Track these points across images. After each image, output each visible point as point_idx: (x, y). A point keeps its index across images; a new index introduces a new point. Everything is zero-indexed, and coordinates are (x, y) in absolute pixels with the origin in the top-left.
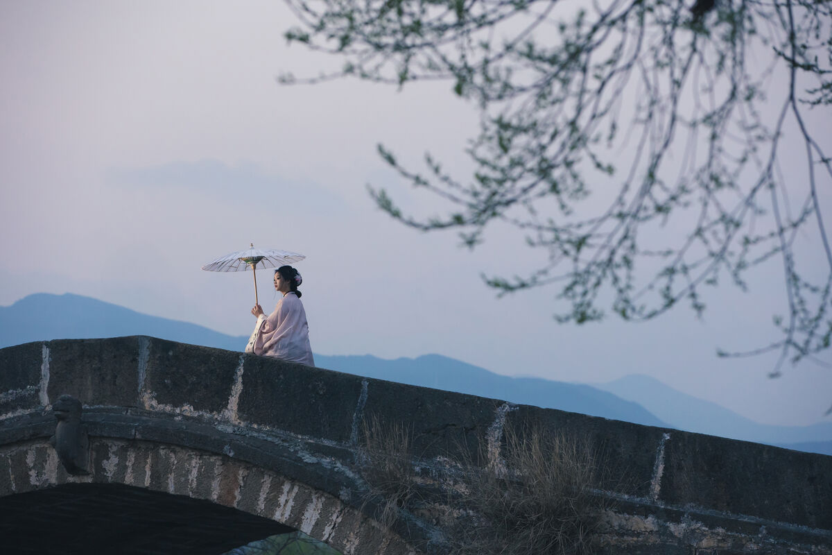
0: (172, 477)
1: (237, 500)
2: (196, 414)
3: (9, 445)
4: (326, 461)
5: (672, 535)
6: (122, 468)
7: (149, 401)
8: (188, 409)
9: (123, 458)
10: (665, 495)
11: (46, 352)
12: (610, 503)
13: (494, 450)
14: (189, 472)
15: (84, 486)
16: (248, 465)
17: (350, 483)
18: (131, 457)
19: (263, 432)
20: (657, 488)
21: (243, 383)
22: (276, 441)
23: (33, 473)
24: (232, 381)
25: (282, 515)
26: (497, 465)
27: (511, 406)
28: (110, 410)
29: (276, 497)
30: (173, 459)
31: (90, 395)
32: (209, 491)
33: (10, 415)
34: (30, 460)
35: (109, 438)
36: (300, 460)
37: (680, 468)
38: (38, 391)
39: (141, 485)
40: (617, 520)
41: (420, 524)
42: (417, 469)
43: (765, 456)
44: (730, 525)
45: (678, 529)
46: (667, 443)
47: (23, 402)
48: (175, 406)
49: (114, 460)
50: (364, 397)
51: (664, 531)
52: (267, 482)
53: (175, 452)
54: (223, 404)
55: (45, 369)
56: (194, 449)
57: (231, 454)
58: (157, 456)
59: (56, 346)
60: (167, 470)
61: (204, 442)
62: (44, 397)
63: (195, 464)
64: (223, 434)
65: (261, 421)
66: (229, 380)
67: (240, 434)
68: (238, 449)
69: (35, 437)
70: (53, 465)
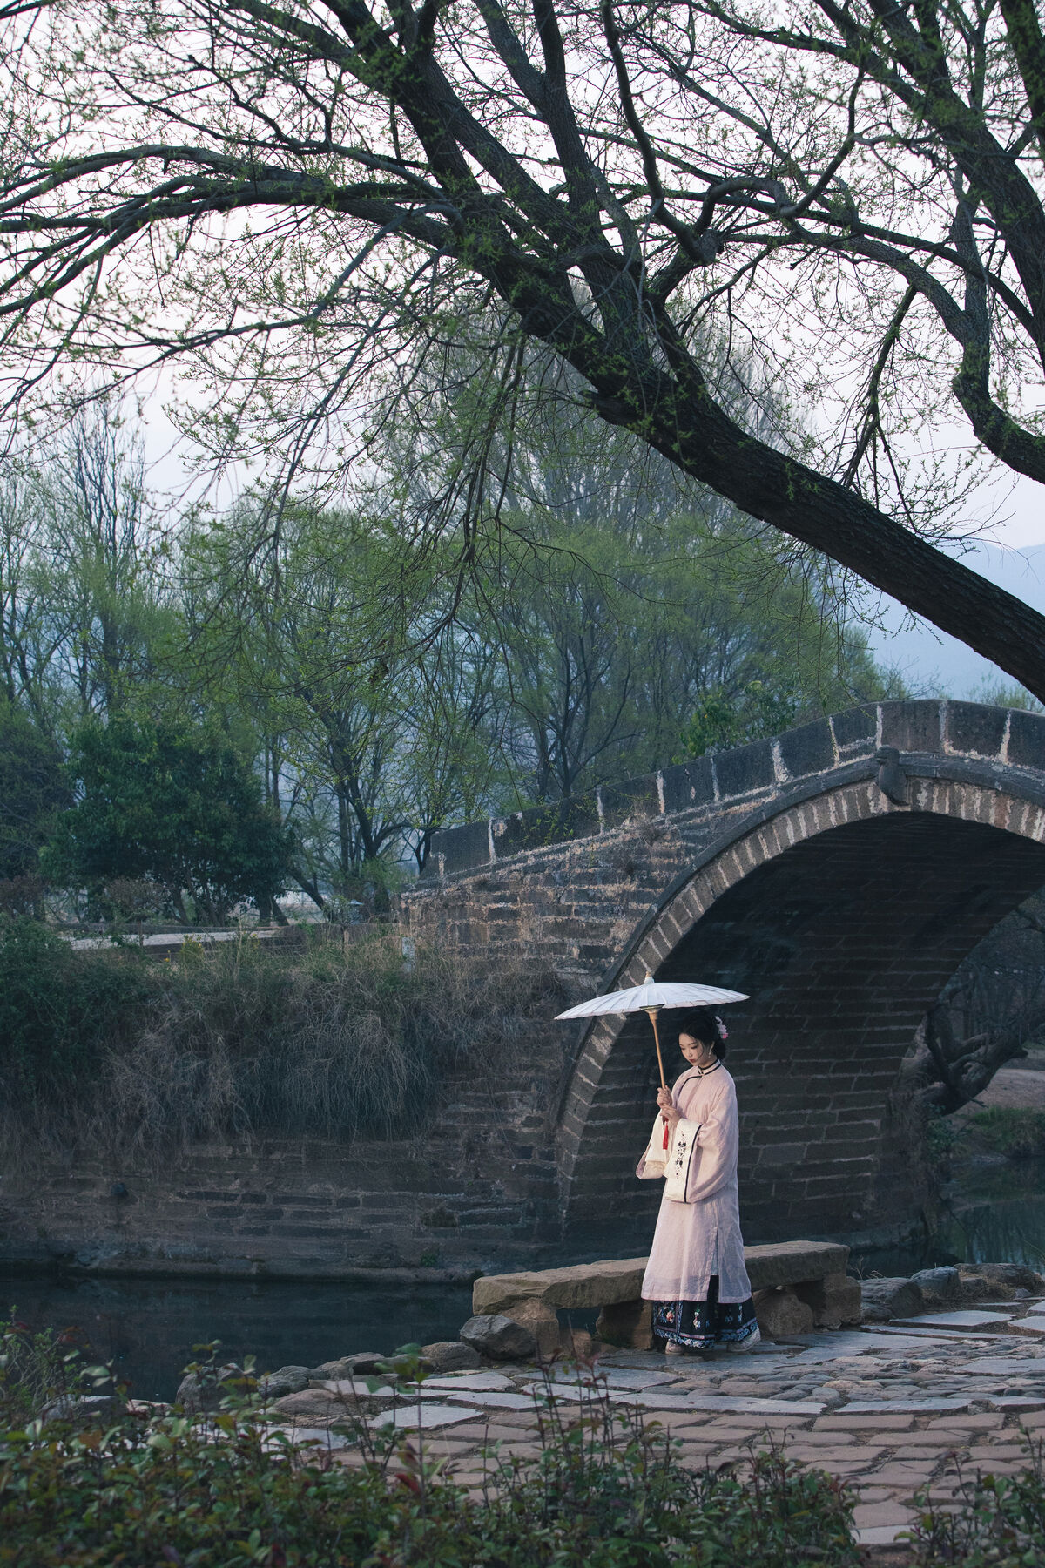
0: (963, 806)
1: (1007, 824)
2: (979, 758)
3: (855, 783)
6: (930, 800)
7: (948, 748)
8: (974, 754)
9: (931, 792)
11: (879, 711)
14: (974, 802)
15: (905, 814)
16: (1013, 798)
18: (936, 790)
19: (1025, 771)
21: (1012, 733)
22: (1032, 777)
23: (872, 804)
24: (1001, 731)
25: (1038, 834)
28: (921, 755)
29: (1033, 821)
30: (964, 793)
31: (909, 743)
32: (988, 817)
33: (858, 759)
34: (870, 794)
35: (920, 777)
38: (875, 741)
39: (943, 813)
47: (865, 749)
48: (965, 751)
49: (925, 793)
52: (1027, 809)
53: (965, 787)
54: (995, 750)
55: (879, 725)
56: (977, 785)
57: (1001, 788)
58: (953, 791)
60: (960, 801)
61: (982, 780)
62: (879, 745)
63: (978, 796)
64: (995, 773)
65: (1023, 762)
66: (1000, 730)
67: (1007, 772)
68: (1005, 784)
69: (871, 777)
70: (883, 798)
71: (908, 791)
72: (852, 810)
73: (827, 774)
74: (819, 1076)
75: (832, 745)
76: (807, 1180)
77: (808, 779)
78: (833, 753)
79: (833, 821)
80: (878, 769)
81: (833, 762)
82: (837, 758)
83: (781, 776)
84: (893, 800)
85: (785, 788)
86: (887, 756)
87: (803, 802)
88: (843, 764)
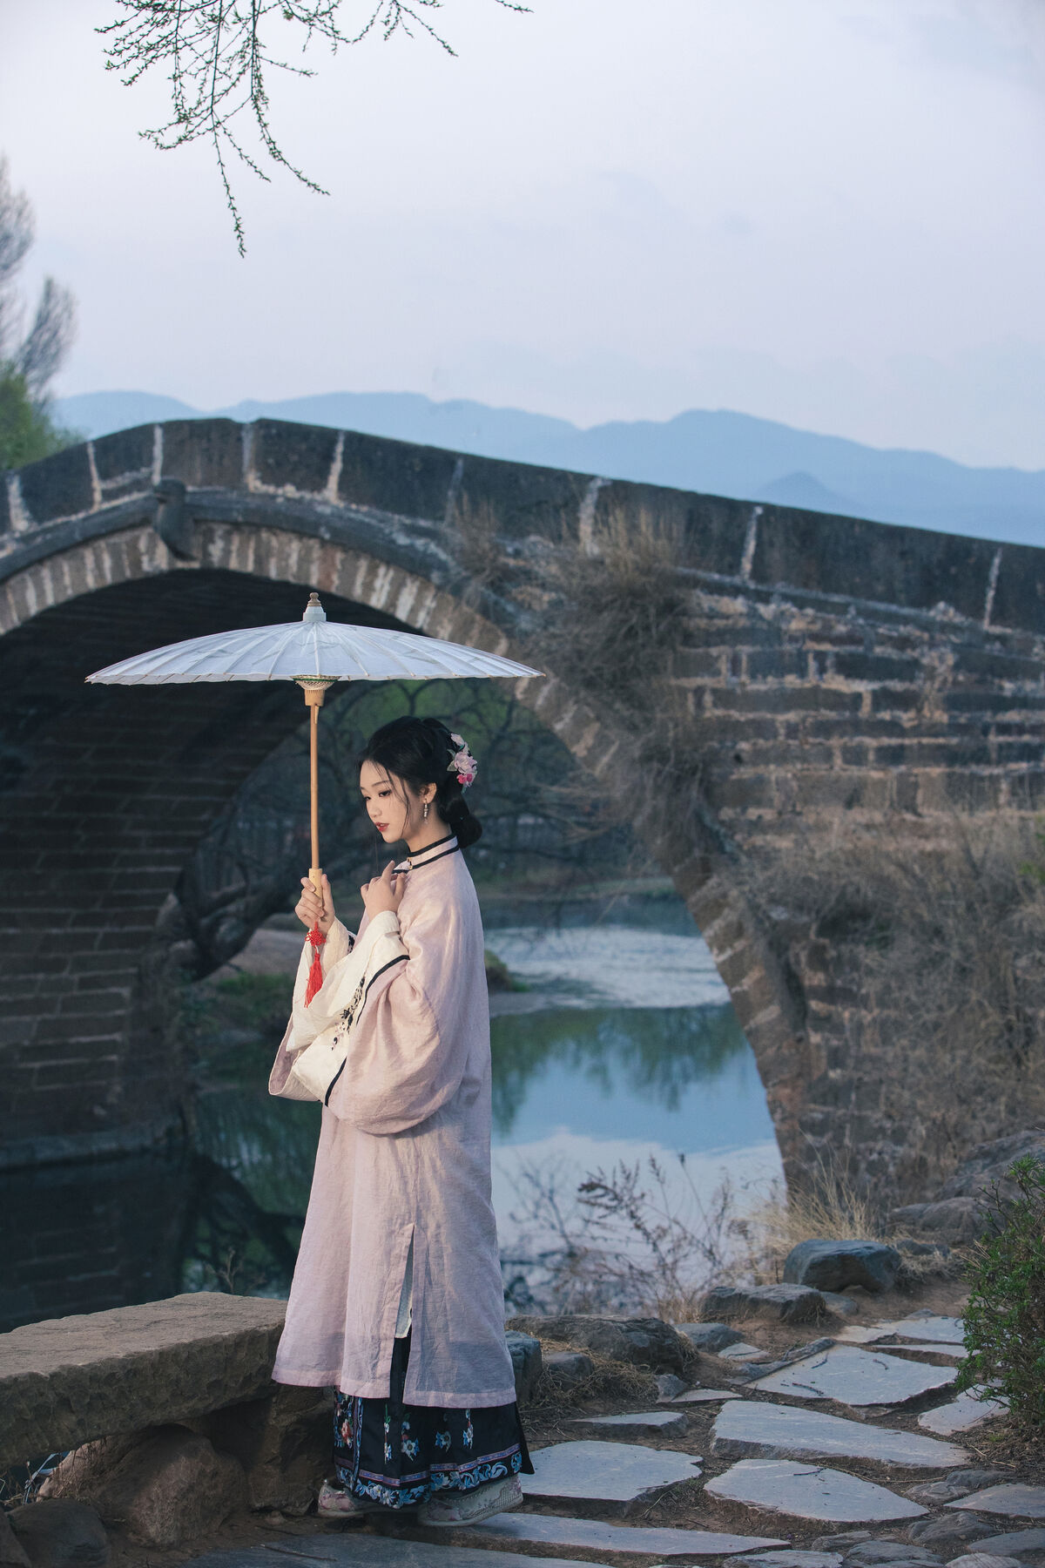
0: (273, 561)
1: (335, 585)
2: (297, 495)
3: (122, 530)
4: (420, 543)
5: (761, 618)
6: (227, 552)
7: (253, 482)
8: (290, 490)
9: (228, 542)
10: (757, 574)
11: (158, 433)
12: (696, 583)
13: (585, 528)
14: (289, 556)
15: (191, 572)
16: (345, 549)
17: (442, 567)
18: (236, 539)
19: (362, 513)
20: (747, 566)
21: (344, 461)
22: (374, 522)
23: (145, 559)
24: (331, 459)
25: (379, 600)
26: (590, 546)
27: (603, 480)
28: (216, 492)
29: (372, 582)
30: (274, 542)
31: (199, 476)
32: (308, 576)
33: (126, 499)
34: (142, 545)
35: (213, 521)
36: (393, 542)
37: (772, 544)
38: (151, 474)
39: (243, 570)
40: (706, 601)
41: (510, 608)
42: (510, 550)
43: (857, 529)
44: (820, 606)
45: (767, 611)
46: (760, 518)
47: (138, 485)
48: (278, 486)
49: (219, 544)
50: (459, 473)
51: (753, 614)
52: (363, 565)
53: (275, 534)
54: (319, 483)
55: (158, 451)
56: (294, 531)
57: (327, 536)
59: (171, 427)
60: (269, 554)
61: (302, 525)
62: (157, 479)
63: (295, 548)
64: (321, 516)
65: (360, 501)
66: (328, 458)
67: (338, 515)
68: (335, 532)
69: (145, 522)
70: (162, 550)
71: (196, 541)
72: (117, 566)
73: (84, 520)
74: (55, 931)
75: (90, 480)
76: (37, 1065)
77: (56, 527)
78: (92, 491)
79: (91, 582)
80: (155, 511)
81: (91, 503)
82: (98, 496)
83: (21, 522)
84: (176, 552)
85: (26, 538)
86: (170, 491)
87: (50, 556)
88: (106, 506)
